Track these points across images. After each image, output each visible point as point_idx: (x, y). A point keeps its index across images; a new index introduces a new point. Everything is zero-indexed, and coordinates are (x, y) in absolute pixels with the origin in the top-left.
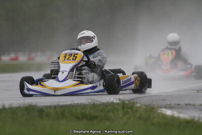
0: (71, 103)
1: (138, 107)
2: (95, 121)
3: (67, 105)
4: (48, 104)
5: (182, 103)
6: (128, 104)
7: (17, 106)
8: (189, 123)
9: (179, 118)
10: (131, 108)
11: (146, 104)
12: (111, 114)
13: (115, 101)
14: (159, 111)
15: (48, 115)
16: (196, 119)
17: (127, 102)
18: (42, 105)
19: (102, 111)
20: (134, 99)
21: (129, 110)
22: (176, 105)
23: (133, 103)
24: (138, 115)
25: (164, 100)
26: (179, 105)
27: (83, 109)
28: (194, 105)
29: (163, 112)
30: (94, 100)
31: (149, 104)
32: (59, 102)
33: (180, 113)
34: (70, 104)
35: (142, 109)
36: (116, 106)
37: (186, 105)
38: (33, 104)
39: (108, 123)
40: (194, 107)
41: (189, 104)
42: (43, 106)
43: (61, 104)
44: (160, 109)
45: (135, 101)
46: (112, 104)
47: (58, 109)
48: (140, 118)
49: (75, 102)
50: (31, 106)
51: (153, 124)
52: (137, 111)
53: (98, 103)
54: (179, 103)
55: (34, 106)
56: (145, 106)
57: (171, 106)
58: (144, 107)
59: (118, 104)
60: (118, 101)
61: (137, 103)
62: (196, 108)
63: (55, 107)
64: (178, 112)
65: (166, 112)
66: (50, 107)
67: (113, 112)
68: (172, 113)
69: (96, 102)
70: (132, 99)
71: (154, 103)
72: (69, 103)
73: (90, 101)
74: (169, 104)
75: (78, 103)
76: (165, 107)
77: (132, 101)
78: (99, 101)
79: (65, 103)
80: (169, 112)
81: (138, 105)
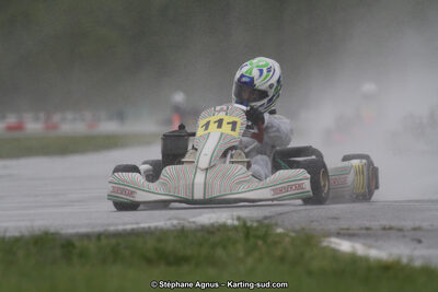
0: (134, 226)
1: (280, 234)
2: (185, 268)
3: (125, 230)
4: (84, 230)
5: (375, 224)
6: (257, 229)
7: (17, 234)
8: (388, 270)
9: (366, 259)
10: (264, 237)
11: (298, 227)
12: (219, 252)
13: (229, 222)
14: (325, 244)
15: (83, 255)
16: (405, 260)
17: (255, 224)
18: (71, 231)
19: (200, 245)
20: (270, 217)
21: (260, 243)
22: (361, 229)
23: (269, 227)
24: (278, 252)
25: (336, 218)
26: (368, 229)
27: (159, 240)
28: (400, 230)
29: (333, 246)
30: (184, 219)
31: (303, 229)
32: (109, 225)
33: (370, 247)
34: (133, 230)
35: (287, 239)
36: (230, 233)
37: (384, 229)
38: (52, 230)
39: (211, 272)
40: (400, 234)
41: (391, 228)
42: (72, 235)
43: (112, 228)
44: (327, 239)
45: (273, 221)
46: (223, 228)
47: (104, 241)
48: (282, 259)
49: (142, 225)
50: (46, 233)
51: (310, 273)
52: (276, 243)
53: (193, 226)
54: (368, 224)
55: (52, 234)
56: (294, 231)
57: (350, 232)
58: (293, 234)
59: (235, 228)
60: (236, 223)
61: (276, 225)
62: (404, 236)
63: (99, 236)
64: (364, 244)
65: (339, 244)
66: (87, 236)
67: (224, 247)
68: (353, 247)
69: (187, 224)
70: (266, 218)
71: (314, 225)
72: (129, 227)
73: (175, 222)
74: (345, 227)
75: (149, 228)
76: (339, 235)
77: (266, 222)
78: (194, 222)
79: (120, 228)
80: (345, 246)
81: (279, 230)
